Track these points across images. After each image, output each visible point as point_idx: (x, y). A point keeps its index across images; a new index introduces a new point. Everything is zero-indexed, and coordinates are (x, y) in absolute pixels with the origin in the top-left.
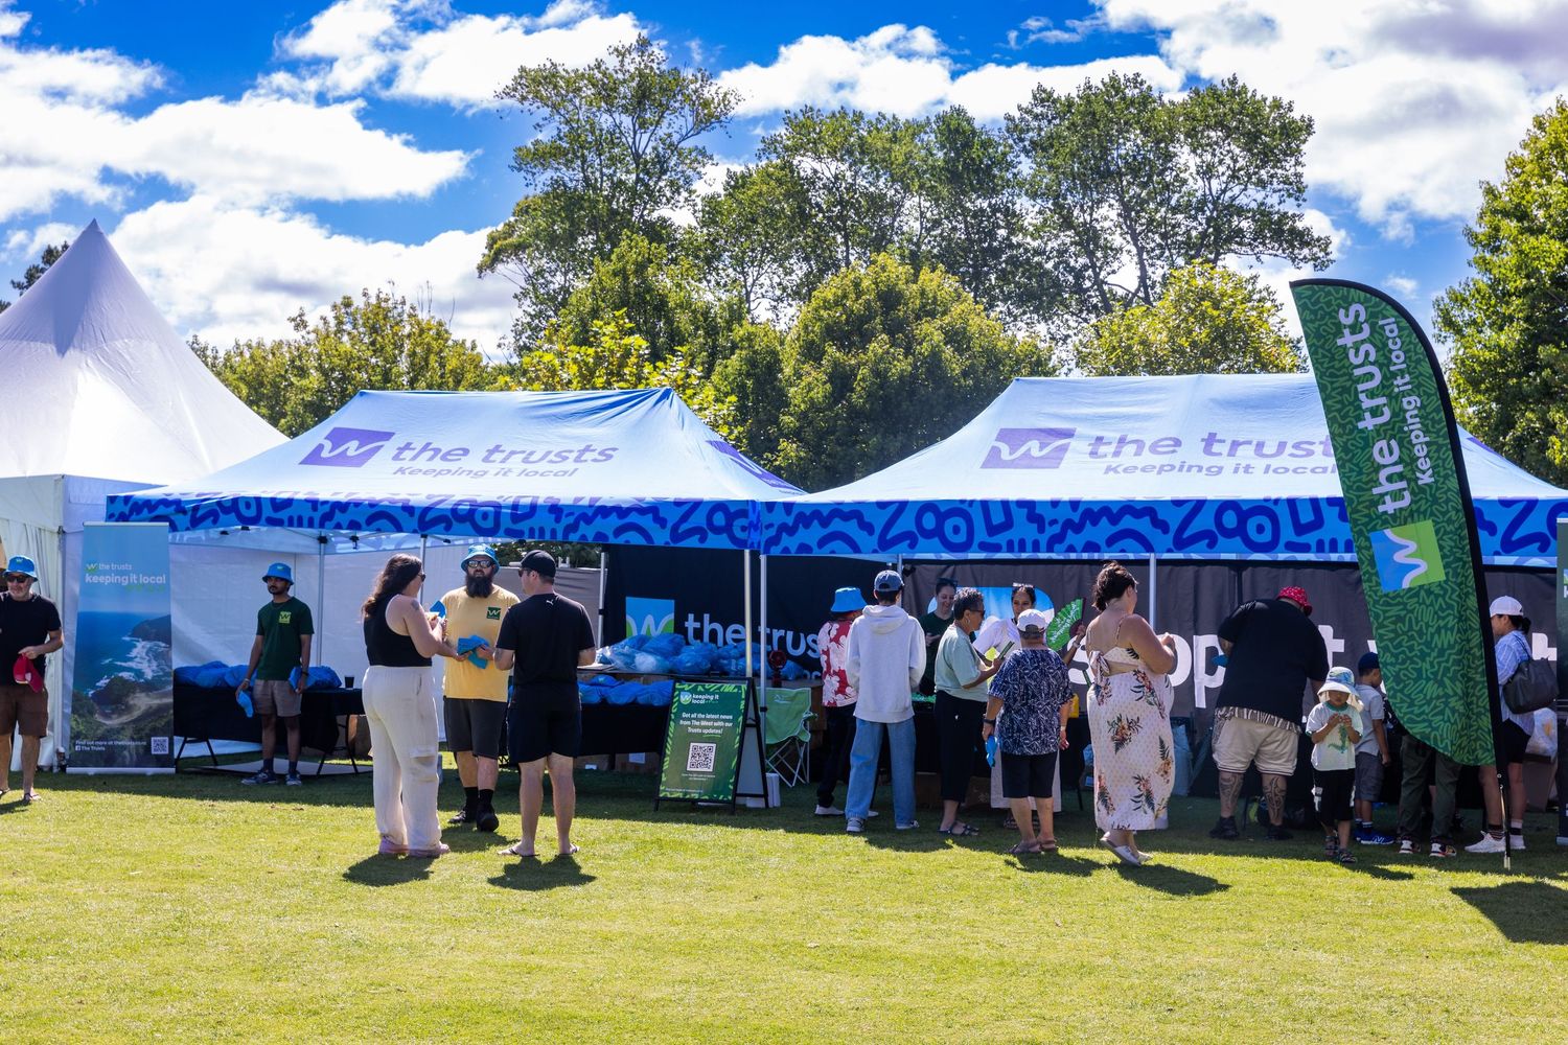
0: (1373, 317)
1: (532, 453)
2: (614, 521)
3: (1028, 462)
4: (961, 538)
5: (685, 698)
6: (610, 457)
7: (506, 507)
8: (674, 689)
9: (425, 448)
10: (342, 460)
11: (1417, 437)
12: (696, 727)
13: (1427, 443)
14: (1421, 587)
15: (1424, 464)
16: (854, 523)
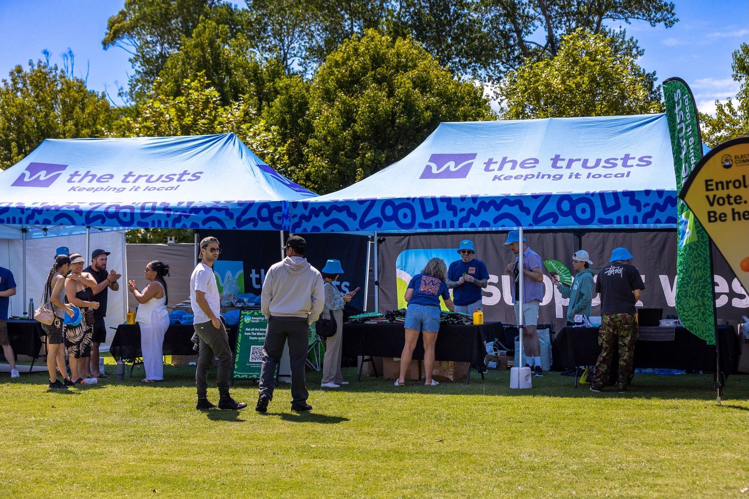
1: (152, 176)
2: (202, 216)
3: (448, 174)
4: (408, 221)
5: (247, 320)
6: (198, 178)
7: (138, 209)
8: (241, 315)
9: (86, 175)
10: (37, 183)
12: (254, 336)
16: (344, 213)
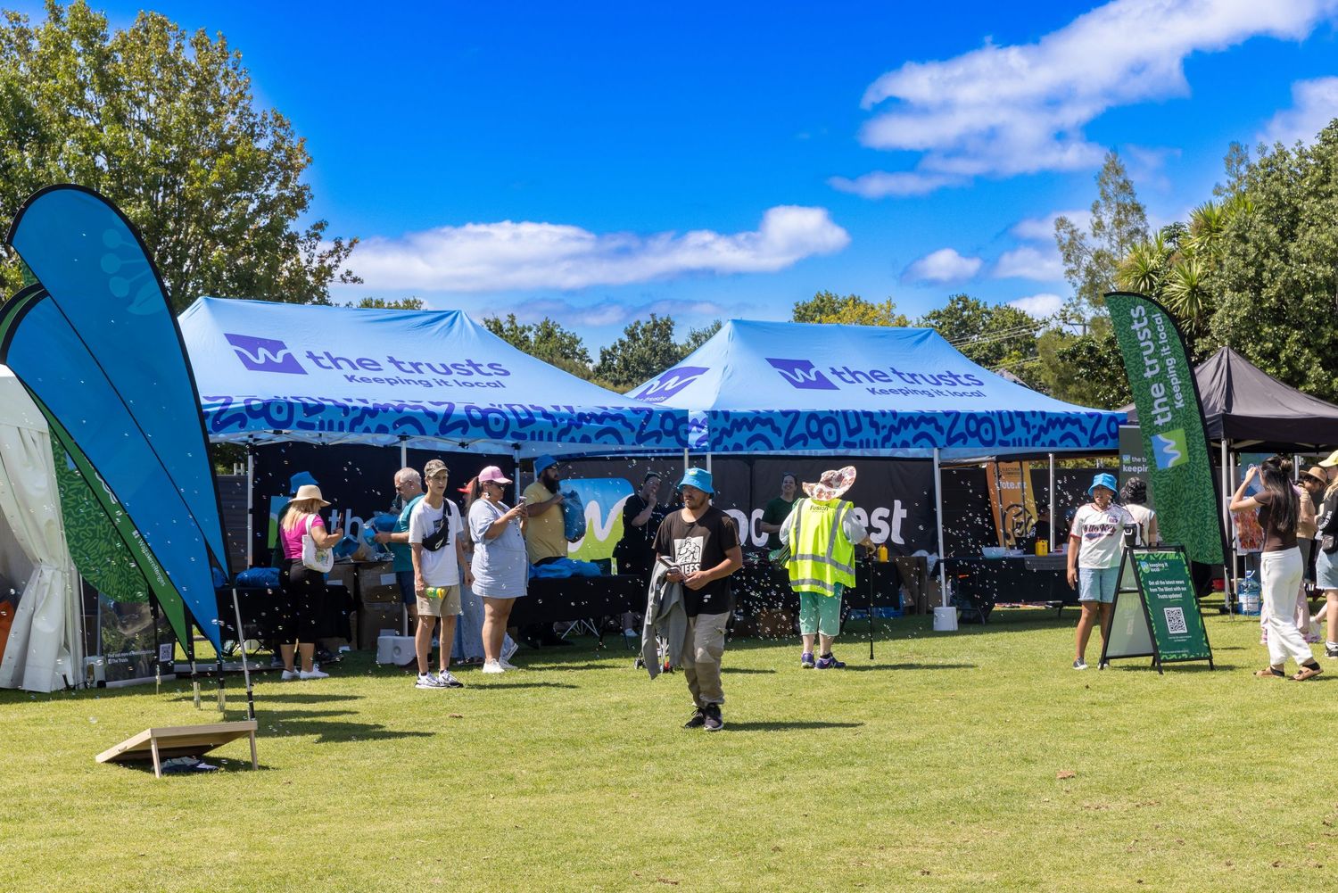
0: (1149, 313)
11: (1174, 381)
13: (1180, 385)
14: (1178, 466)
15: (1179, 396)
